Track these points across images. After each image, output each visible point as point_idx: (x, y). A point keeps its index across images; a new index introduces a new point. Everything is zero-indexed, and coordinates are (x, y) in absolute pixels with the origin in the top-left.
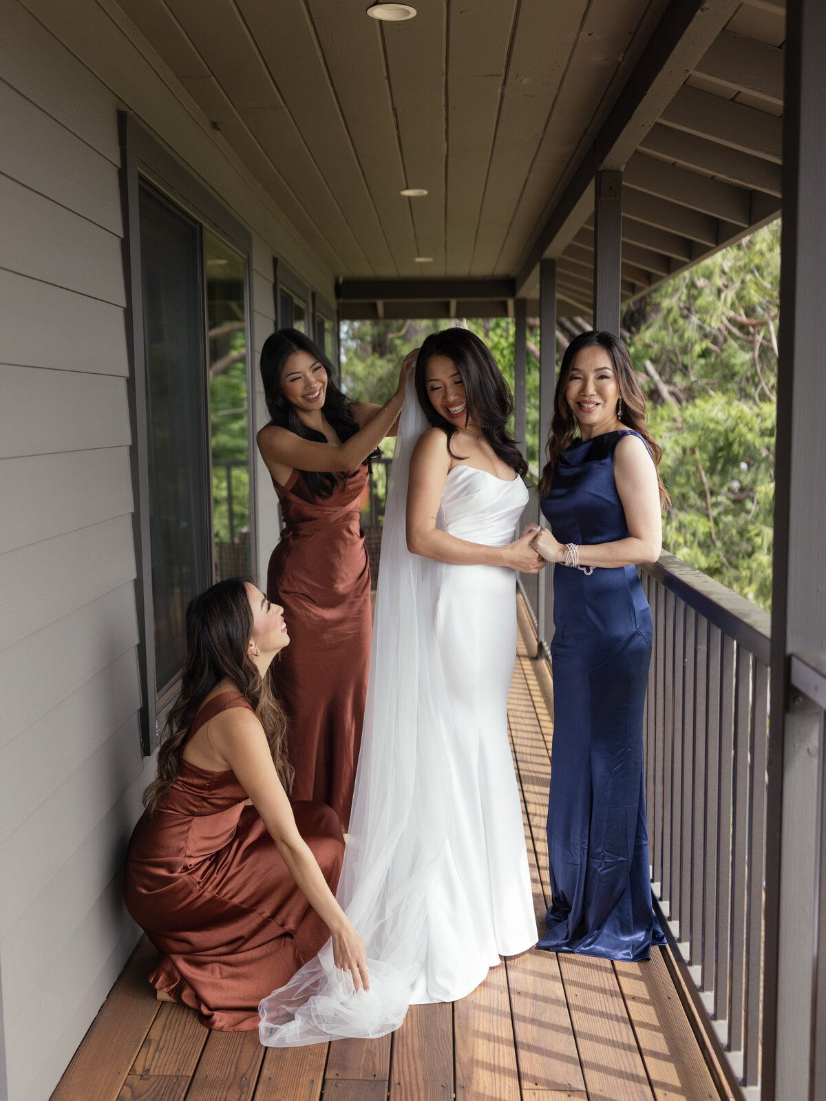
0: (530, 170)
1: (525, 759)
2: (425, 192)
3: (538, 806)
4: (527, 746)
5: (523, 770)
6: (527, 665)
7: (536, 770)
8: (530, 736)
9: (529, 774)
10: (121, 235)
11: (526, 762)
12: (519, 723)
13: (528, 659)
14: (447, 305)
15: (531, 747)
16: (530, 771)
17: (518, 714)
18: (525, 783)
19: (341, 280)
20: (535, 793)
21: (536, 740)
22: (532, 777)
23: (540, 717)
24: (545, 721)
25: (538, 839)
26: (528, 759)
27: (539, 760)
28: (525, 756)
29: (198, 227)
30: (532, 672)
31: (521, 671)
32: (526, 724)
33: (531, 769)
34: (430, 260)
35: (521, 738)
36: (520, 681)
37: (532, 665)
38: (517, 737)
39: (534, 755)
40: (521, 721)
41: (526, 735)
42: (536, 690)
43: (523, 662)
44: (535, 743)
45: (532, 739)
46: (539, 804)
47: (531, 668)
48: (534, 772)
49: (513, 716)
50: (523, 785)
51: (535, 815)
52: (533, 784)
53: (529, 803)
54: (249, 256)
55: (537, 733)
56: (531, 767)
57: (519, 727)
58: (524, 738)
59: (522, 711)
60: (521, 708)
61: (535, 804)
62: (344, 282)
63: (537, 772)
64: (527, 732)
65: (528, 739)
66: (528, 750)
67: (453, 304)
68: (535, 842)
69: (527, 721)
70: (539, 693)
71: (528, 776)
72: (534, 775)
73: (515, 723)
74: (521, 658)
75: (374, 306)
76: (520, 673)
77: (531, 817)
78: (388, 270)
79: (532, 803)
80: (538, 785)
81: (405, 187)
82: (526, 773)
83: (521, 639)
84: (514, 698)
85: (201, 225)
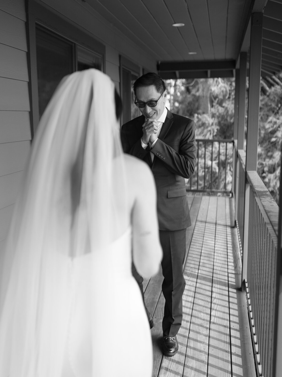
0: (228, 13)
1: (217, 273)
2: (183, 25)
3: (217, 294)
4: (219, 267)
5: (215, 277)
6: (229, 230)
7: (220, 278)
8: (222, 262)
9: (217, 279)
10: (26, 51)
11: (217, 274)
12: (219, 256)
13: (230, 227)
14: (206, 72)
15: (221, 267)
16: (217, 278)
17: (219, 252)
18: (214, 283)
19: (160, 62)
20: (217, 288)
21: (224, 264)
22: (218, 281)
23: (229, 254)
24: (230, 256)
25: (213, 309)
26: (218, 272)
27: (223, 273)
28: (217, 271)
29: (73, 45)
30: (230, 233)
31: (226, 233)
32: (221, 257)
33: (218, 277)
34: (195, 53)
35: (218, 263)
36: (224, 237)
37: (231, 230)
38: (216, 262)
39: (221, 271)
40: (219, 255)
41: (220, 262)
42: (230, 242)
43: (227, 229)
44: (223, 266)
45: (222, 264)
46: (218, 293)
47: (230, 231)
48: (219, 278)
49: (217, 253)
50: (213, 284)
51: (215, 298)
52: (218, 284)
53: (213, 292)
54: (103, 56)
55: (225, 261)
56: (218, 276)
57: (218, 258)
58: (219, 263)
59: (221, 251)
60: (221, 249)
61: (216, 293)
62: (161, 63)
63: (221, 279)
64: (221, 260)
65: (221, 263)
66: (219, 268)
67: (209, 72)
68: (212, 310)
69: (222, 255)
70: (231, 243)
71: (216, 280)
72: (219, 280)
73: (217, 256)
74: (227, 227)
75: (175, 73)
76: (225, 234)
77: (213, 299)
78: (179, 58)
79: (215, 292)
80: (220, 285)
81: (174, 23)
82: (216, 279)
83: (229, 218)
84: (219, 245)
85: (75, 44)
